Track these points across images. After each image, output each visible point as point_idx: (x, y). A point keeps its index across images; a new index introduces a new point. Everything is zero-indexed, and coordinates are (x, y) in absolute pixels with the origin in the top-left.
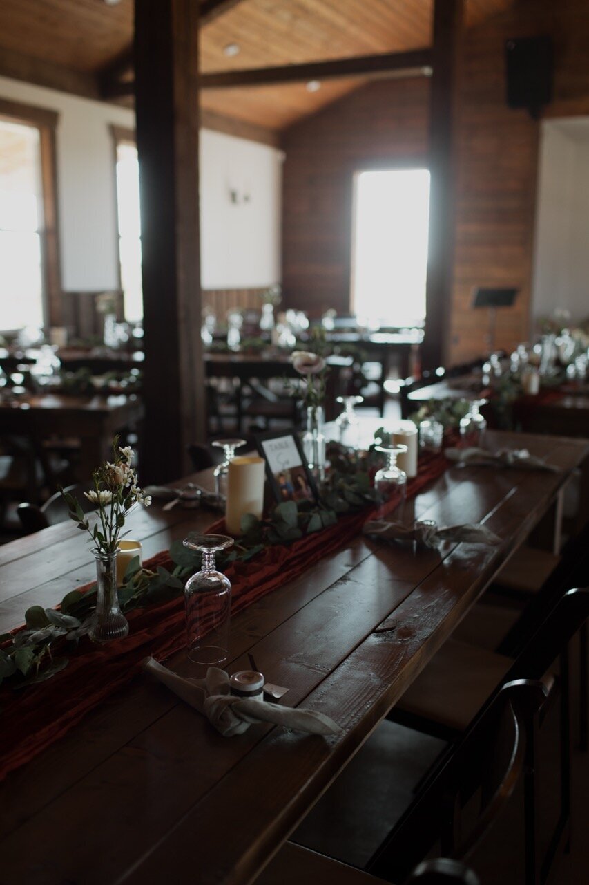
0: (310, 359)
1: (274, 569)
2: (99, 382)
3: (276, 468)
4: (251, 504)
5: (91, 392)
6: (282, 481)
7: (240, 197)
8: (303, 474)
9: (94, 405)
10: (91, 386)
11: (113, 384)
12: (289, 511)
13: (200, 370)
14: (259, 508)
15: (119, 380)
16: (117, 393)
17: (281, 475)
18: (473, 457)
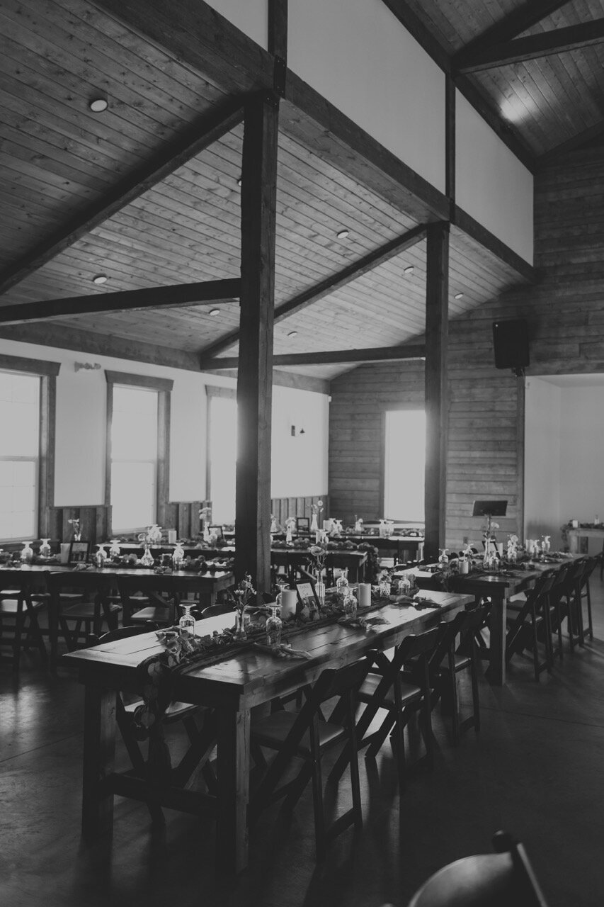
0: (318, 549)
1: (299, 629)
2: (209, 563)
3: (302, 596)
4: (291, 608)
5: (205, 569)
6: (305, 602)
7: (297, 431)
8: (314, 599)
9: (208, 575)
10: (205, 565)
11: (218, 564)
12: (306, 611)
13: (268, 558)
14: (294, 611)
15: (221, 562)
16: (220, 570)
17: (304, 599)
18: (403, 599)
